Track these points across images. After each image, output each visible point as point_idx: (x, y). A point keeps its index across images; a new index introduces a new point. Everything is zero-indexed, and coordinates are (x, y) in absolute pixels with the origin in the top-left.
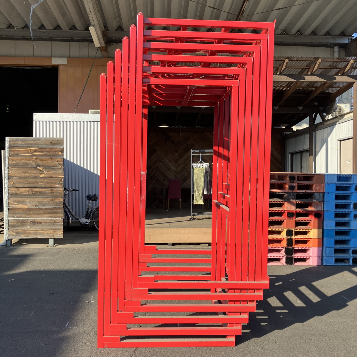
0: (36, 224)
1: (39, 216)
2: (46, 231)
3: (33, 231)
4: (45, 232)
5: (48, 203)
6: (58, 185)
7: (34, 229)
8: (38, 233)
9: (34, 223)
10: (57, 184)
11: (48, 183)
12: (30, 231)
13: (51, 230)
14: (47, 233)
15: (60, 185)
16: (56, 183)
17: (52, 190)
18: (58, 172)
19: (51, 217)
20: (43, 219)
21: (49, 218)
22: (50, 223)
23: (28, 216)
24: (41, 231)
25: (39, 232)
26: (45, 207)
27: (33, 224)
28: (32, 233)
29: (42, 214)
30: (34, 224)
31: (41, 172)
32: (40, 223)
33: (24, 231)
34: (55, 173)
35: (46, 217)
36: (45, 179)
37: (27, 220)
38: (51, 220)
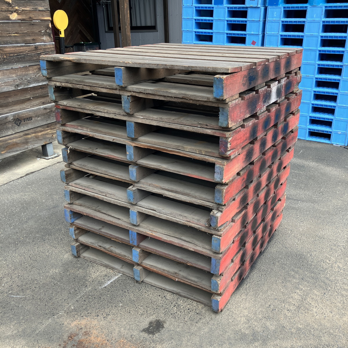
0: (23, 122)
1: (24, 106)
2: (41, 131)
3: (20, 139)
4: (40, 134)
5: (36, 76)
6: (44, 38)
7: (22, 134)
8: (29, 139)
9: (18, 121)
10: (43, 36)
11: (28, 34)
12: (14, 140)
13: (48, 127)
14: (43, 135)
15: (48, 38)
16: (40, 34)
17: (36, 48)
18: (40, 8)
19: (44, 103)
20: (33, 110)
21: (42, 107)
22: (44, 115)
23: (6, 110)
24: (33, 133)
25: (29, 136)
26: (31, 86)
27: (17, 124)
28: (18, 142)
29: (29, 100)
30: (20, 123)
31: (10, 9)
32: (27, 118)
33: (4, 143)
34: (35, 10)
35: (37, 105)
36: (21, 24)
37: (6, 118)
38: (45, 109)
